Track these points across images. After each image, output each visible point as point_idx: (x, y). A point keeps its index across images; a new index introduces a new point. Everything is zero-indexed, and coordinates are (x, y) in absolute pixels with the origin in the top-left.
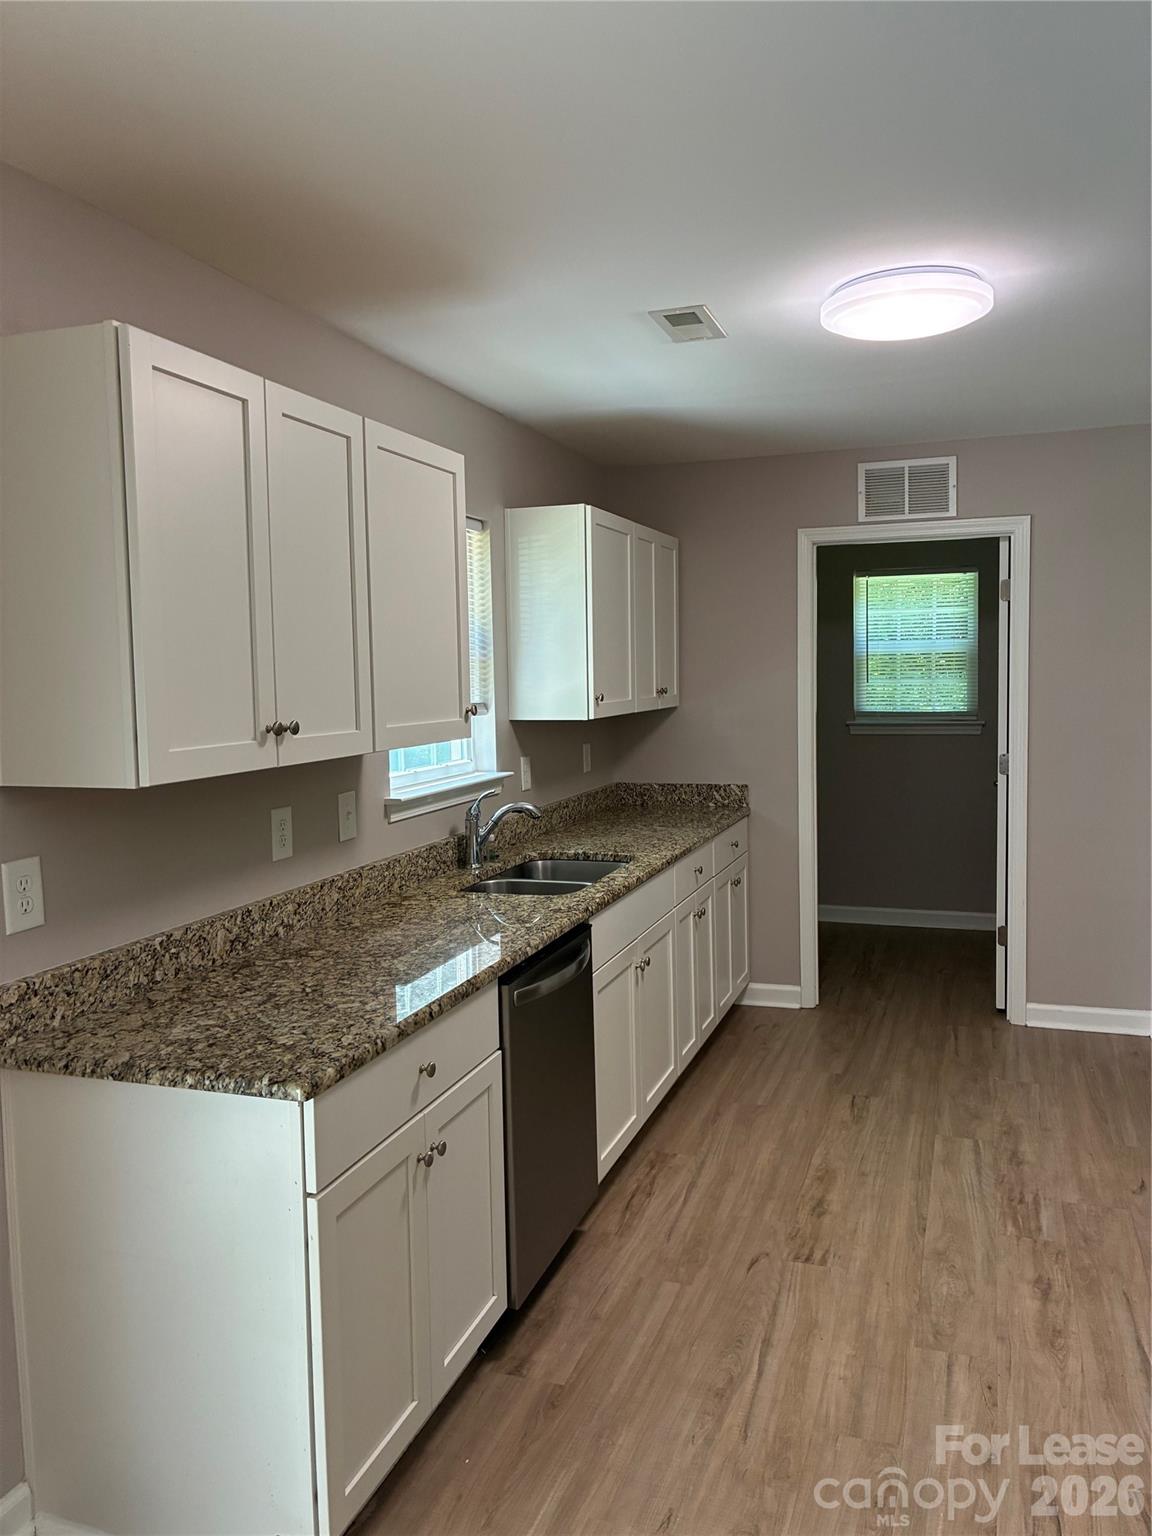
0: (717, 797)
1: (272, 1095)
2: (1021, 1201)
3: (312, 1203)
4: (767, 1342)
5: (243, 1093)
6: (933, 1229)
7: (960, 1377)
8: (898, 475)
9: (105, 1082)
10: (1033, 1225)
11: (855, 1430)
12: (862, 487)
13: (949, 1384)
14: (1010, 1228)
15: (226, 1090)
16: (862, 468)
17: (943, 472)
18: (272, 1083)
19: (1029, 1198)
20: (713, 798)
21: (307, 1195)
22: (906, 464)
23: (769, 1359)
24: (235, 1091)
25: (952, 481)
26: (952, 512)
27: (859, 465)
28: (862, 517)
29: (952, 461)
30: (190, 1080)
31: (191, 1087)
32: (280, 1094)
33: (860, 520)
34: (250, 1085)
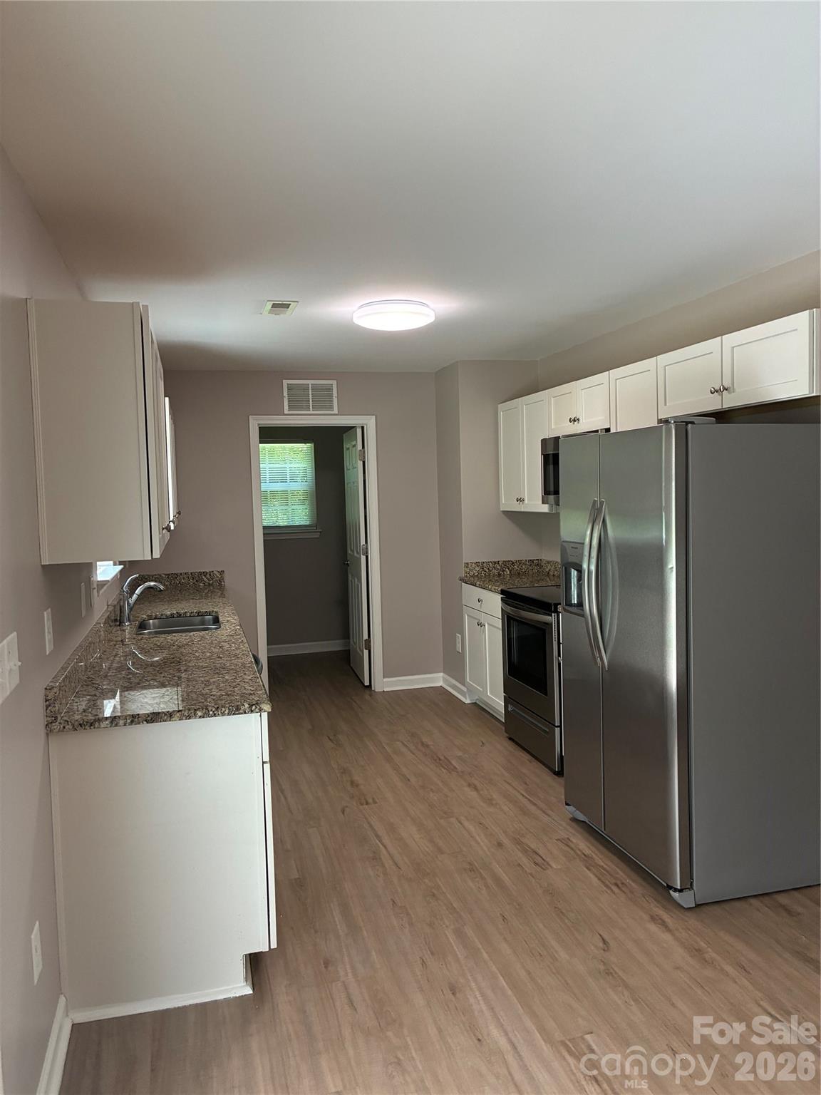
0: (205, 579)
2: (440, 760)
3: (267, 767)
4: (377, 836)
6: (413, 780)
7: (466, 824)
8: (306, 387)
10: (452, 767)
11: (441, 851)
12: (285, 394)
13: (464, 827)
14: (444, 771)
16: (285, 382)
17: (330, 388)
19: (442, 758)
20: (202, 580)
21: (263, 763)
22: (310, 382)
23: (384, 841)
25: (335, 394)
26: (336, 411)
28: (286, 412)
29: (334, 383)
30: (200, 714)
31: (200, 717)
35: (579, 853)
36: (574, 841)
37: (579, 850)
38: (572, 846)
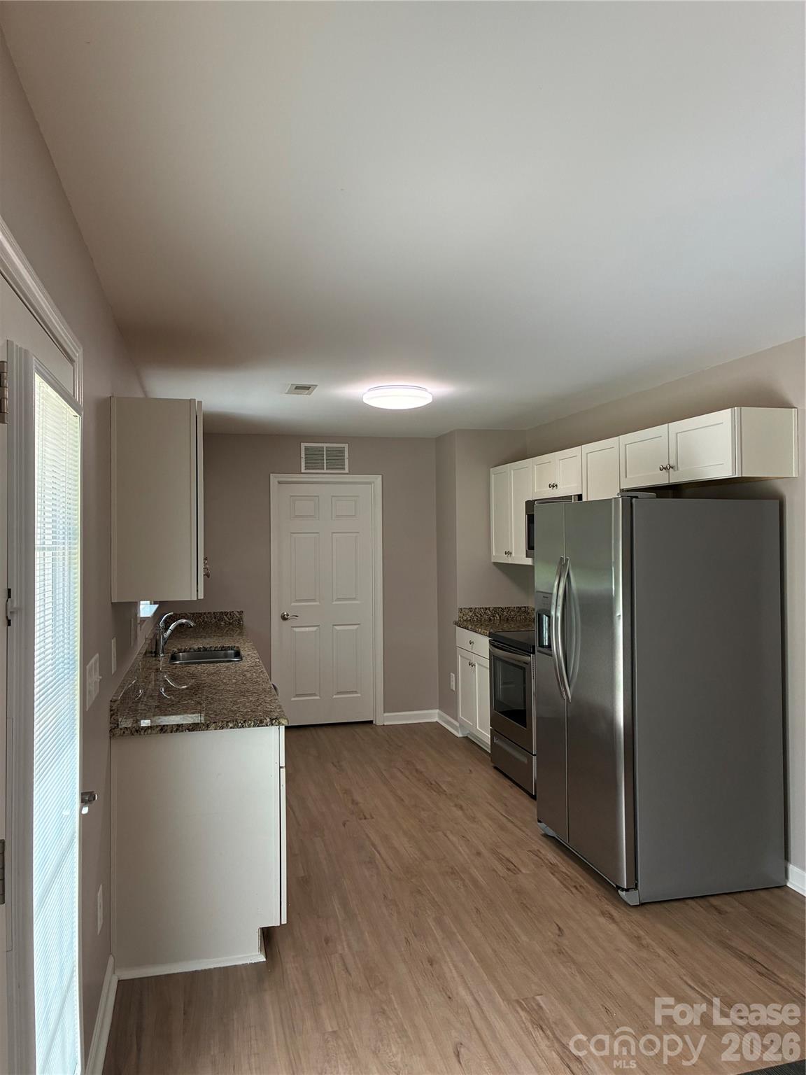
0: (226, 619)
1: (272, 725)
2: (431, 784)
3: (283, 771)
4: (373, 845)
5: (258, 726)
6: (406, 800)
8: (321, 450)
9: (184, 733)
10: (442, 790)
12: (303, 455)
14: (435, 793)
15: (249, 726)
16: (303, 445)
17: (341, 451)
18: (272, 720)
19: (433, 782)
20: (223, 619)
21: (280, 767)
22: (325, 445)
23: (379, 849)
24: (253, 726)
25: (346, 455)
26: (347, 471)
27: (302, 444)
28: (303, 471)
29: (346, 446)
30: (231, 725)
31: (231, 728)
32: (277, 724)
33: (302, 471)
34: (261, 722)
35: (546, 862)
36: (543, 853)
37: (547, 860)
38: (541, 856)
